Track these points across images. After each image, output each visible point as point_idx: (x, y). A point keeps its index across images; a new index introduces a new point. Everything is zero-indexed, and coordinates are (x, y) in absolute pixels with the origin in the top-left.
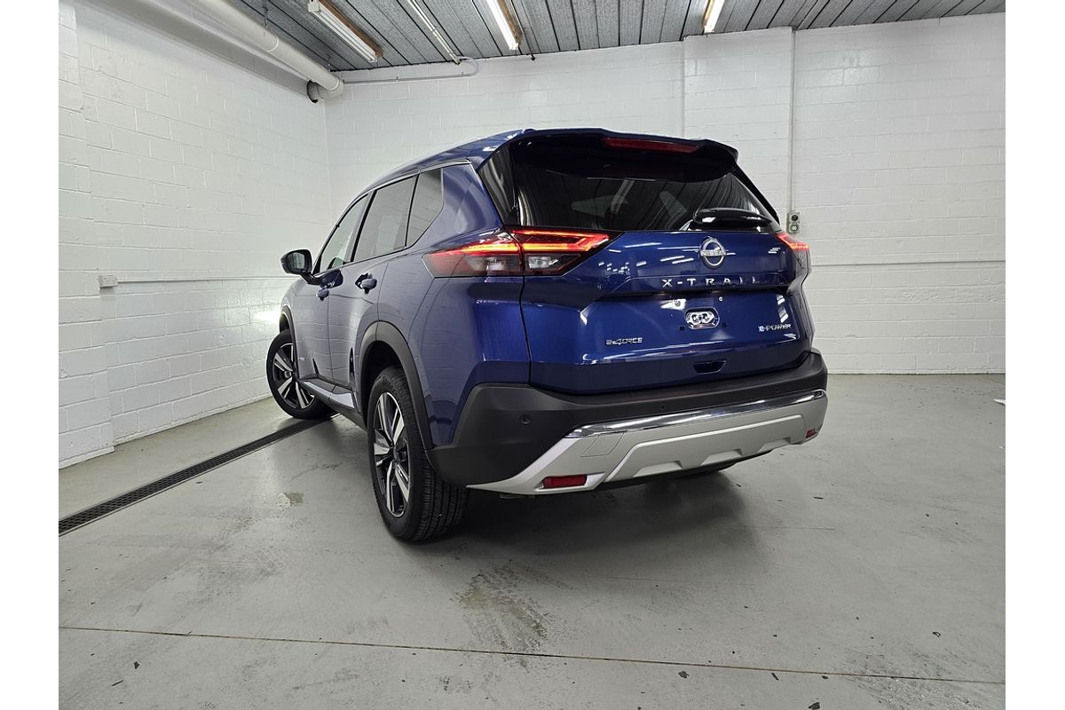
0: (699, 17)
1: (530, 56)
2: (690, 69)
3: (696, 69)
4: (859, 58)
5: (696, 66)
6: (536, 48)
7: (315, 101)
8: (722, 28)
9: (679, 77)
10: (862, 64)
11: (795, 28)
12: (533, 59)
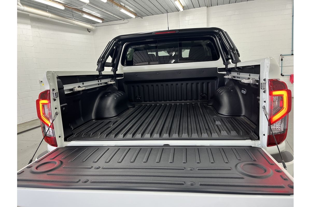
1: (140, 17)
7: (90, 32)
11: (207, 7)
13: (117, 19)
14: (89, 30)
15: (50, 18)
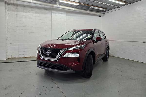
12: (132, 4)
13: (115, 8)
14: (99, 16)
15: (74, 10)
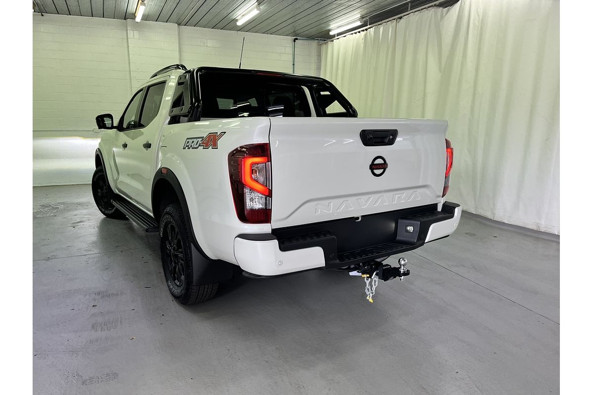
0: (133, 14)
1: (40, 14)
2: (131, 33)
3: (134, 35)
4: (207, 42)
5: (134, 33)
6: (43, 10)
8: (146, 18)
9: (125, 37)
10: (208, 45)
11: (179, 24)
12: (42, 15)
